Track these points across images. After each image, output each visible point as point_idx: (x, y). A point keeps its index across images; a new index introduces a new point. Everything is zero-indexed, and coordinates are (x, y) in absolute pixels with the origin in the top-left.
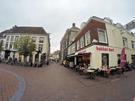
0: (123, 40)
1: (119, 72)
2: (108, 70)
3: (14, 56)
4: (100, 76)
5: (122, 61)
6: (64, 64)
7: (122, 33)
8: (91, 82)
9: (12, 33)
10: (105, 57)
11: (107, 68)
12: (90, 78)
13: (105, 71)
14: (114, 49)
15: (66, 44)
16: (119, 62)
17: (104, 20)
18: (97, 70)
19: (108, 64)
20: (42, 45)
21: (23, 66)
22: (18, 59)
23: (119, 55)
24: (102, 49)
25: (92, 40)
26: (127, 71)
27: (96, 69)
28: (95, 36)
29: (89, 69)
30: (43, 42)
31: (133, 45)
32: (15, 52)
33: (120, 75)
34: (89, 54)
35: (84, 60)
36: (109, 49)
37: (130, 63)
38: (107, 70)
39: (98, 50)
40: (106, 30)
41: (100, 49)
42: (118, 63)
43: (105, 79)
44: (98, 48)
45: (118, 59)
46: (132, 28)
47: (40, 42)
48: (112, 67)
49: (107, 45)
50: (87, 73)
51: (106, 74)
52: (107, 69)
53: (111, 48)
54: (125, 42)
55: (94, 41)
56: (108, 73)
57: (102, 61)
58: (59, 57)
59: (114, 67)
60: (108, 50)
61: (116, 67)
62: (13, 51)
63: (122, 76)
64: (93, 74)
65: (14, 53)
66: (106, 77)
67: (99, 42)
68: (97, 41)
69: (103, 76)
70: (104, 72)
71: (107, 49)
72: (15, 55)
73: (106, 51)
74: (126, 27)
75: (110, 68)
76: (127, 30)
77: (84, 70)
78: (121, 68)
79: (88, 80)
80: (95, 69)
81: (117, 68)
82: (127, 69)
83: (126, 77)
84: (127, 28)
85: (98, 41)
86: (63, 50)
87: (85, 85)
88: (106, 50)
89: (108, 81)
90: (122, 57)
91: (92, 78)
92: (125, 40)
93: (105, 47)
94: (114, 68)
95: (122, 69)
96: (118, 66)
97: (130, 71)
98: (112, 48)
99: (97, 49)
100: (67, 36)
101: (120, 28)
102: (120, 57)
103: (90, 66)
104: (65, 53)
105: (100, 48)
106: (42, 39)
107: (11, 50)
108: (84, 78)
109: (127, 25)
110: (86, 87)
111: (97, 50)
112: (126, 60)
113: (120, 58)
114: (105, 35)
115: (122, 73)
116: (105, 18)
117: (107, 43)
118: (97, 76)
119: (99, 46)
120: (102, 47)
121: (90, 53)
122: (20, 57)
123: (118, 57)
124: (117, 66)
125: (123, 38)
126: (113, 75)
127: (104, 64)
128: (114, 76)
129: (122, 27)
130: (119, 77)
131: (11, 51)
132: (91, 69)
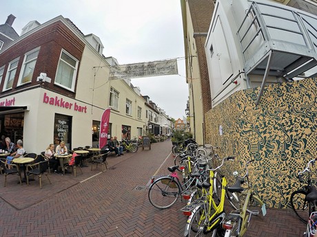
0: (111, 94)
1: (95, 158)
2: (71, 155)
4: (52, 172)
5: (102, 135)
7: (113, 78)
8: (29, 193)
10: (63, 122)
11: (66, 150)
12: (24, 181)
13: (64, 158)
14: (85, 108)
16: (95, 137)
17: (87, 39)
18: (41, 158)
19: (69, 141)
23: (95, 123)
24: (57, 103)
25: (36, 74)
26: (112, 156)
27: (38, 153)
28: (47, 64)
29: (19, 156)
31: (127, 108)
33: (99, 165)
34: (23, 110)
35: (8, 129)
36: (76, 106)
37: (119, 140)
38: (66, 155)
39: (47, 103)
40: (80, 60)
41: (53, 102)
42: (94, 140)
43: (66, 177)
44: (48, 97)
45: (94, 130)
46: (136, 75)
48: (78, 149)
49: (73, 95)
50: (14, 167)
51: (66, 165)
52: (66, 153)
53: (79, 104)
54: (113, 98)
55: (43, 76)
56: (71, 162)
57: (56, 132)
59: (84, 147)
60: (73, 107)
61: (88, 147)
63: (103, 166)
64: (29, 168)
66: (67, 172)
67: (55, 83)
68: (49, 80)
69: (60, 172)
70: (61, 160)
71: (71, 105)
73: (67, 108)
74: (124, 69)
75: (75, 149)
76: (126, 75)
77: (6, 157)
78: (99, 149)
79: (19, 186)
80: (35, 155)
81: (90, 151)
82: (114, 152)
83: (113, 169)
84: (126, 72)
85: (53, 81)
87: (14, 204)
88: (67, 106)
89: (72, 182)
90: (103, 128)
91: (30, 180)
92: (113, 93)
93: (66, 99)
94: (85, 150)
95: (102, 152)
96: (93, 147)
97: (119, 156)
98: (83, 105)
99: (46, 99)
101: (113, 67)
102: (98, 127)
103: (22, 145)
105: (52, 98)
108: (7, 184)
109: (129, 67)
110: (17, 212)
111: (44, 101)
112: (110, 133)
113: (97, 129)
114: (73, 69)
115: (104, 160)
116: (91, 35)
117: (72, 90)
118: (42, 172)
119: (52, 94)
120: (60, 96)
121: (26, 107)
123: (93, 127)
124: (91, 146)
125: (111, 89)
126: (82, 166)
127: (60, 141)
128: (85, 168)
129: (116, 66)
130: (97, 170)
132: (25, 154)
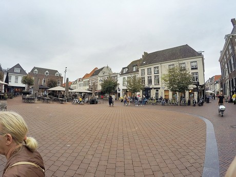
3: (157, 94)
6: (234, 99)
9: (146, 64)
15: (232, 62)
20: (197, 73)
21: (177, 105)
22: (164, 97)
30: (196, 68)
32: (157, 89)
47: (192, 69)
58: (222, 89)
62: (155, 88)
65: (157, 91)
72: (159, 92)
86: (227, 74)
100: (230, 48)
104: (233, 80)
106: (194, 64)
107: (151, 87)
122: (167, 94)
131: (151, 89)
